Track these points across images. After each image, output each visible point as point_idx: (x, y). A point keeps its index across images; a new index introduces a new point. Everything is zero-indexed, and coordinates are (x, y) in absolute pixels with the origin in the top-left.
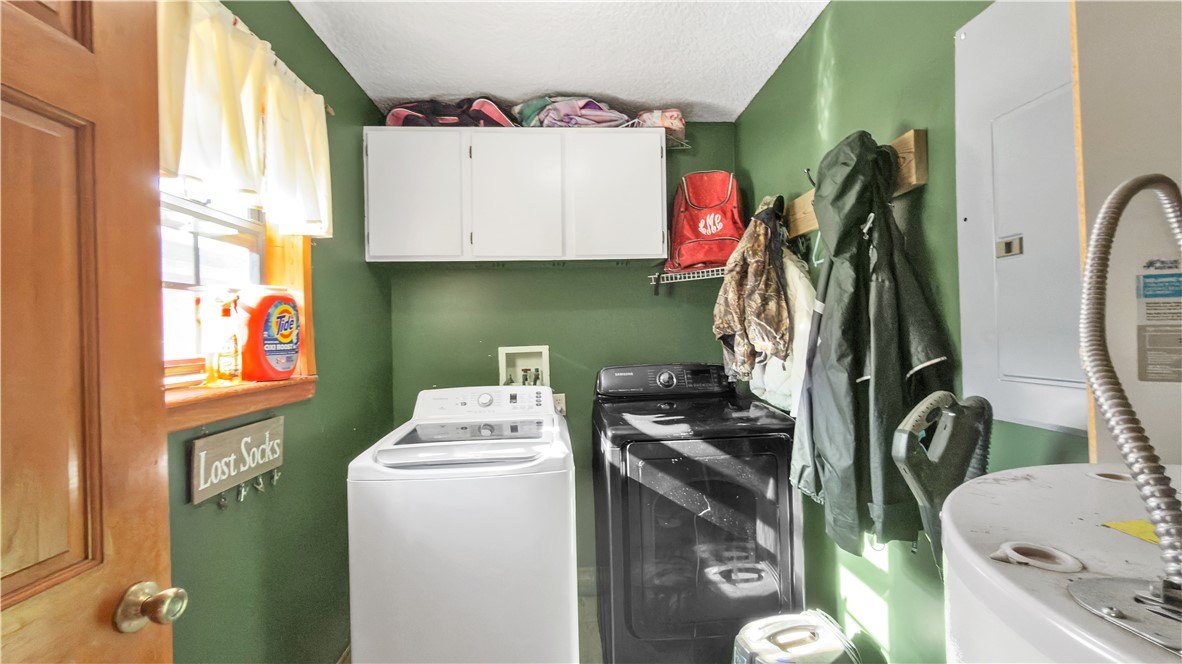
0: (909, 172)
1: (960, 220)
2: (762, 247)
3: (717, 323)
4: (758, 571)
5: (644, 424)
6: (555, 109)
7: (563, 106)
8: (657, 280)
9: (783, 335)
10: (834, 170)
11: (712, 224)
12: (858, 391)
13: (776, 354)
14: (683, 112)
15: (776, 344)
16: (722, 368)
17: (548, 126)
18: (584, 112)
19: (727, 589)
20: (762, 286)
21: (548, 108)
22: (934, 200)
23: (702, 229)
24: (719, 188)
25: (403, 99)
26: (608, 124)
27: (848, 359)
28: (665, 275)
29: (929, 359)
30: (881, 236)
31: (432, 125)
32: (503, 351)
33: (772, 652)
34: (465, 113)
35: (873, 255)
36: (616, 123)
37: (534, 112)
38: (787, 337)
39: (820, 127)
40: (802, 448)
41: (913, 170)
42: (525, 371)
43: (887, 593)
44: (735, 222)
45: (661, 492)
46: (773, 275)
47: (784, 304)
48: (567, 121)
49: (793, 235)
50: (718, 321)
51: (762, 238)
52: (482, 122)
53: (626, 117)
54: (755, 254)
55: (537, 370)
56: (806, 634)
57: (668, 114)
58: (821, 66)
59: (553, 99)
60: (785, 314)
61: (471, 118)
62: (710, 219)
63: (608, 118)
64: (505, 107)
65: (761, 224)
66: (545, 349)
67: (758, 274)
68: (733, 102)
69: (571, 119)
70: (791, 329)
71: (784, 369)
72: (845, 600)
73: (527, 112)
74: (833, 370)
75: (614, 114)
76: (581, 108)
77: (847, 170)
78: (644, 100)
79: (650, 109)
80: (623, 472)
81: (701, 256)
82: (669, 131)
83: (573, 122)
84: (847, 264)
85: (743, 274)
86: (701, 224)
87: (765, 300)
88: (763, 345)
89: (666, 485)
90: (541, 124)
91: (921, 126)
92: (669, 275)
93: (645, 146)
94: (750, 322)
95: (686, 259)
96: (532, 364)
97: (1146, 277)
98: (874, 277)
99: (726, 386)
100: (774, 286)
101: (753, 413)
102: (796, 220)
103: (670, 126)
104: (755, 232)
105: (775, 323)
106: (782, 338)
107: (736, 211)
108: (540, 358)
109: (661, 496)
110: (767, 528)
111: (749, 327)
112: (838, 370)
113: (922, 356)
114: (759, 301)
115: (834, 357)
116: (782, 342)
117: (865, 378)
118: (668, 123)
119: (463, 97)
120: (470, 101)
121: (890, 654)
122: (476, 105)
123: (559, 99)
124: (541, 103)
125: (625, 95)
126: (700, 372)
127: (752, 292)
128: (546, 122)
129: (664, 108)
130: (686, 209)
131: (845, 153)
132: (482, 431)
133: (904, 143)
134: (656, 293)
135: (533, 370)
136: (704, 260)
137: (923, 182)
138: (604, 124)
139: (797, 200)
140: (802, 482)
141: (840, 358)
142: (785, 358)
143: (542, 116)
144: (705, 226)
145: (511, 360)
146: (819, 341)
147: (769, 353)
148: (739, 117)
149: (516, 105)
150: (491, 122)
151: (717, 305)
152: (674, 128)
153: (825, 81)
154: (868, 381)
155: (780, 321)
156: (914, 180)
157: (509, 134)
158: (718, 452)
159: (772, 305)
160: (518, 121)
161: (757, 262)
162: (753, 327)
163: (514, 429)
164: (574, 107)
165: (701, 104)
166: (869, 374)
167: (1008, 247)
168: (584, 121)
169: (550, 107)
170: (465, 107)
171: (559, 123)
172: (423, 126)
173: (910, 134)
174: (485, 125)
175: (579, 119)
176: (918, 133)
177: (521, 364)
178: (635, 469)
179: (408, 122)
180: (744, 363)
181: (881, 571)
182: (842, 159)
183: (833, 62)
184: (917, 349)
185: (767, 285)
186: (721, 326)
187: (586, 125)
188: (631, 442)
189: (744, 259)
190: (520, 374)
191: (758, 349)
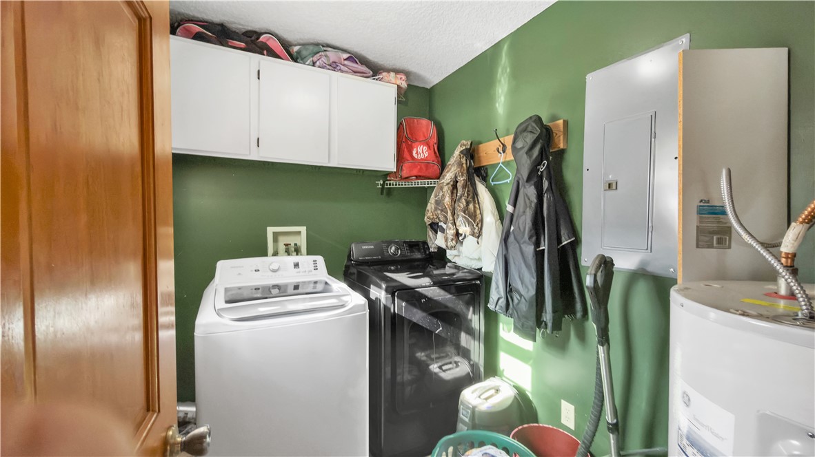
0: (559, 140)
1: (585, 170)
2: (465, 171)
3: (429, 215)
4: (456, 363)
5: (403, 278)
6: (326, 56)
7: (332, 55)
8: (383, 185)
9: (478, 224)
10: (525, 134)
11: (421, 152)
12: (539, 255)
13: (473, 234)
14: (407, 77)
15: (473, 229)
16: (425, 243)
17: (319, 67)
18: (346, 62)
19: (443, 375)
20: (466, 194)
21: (320, 53)
22: (570, 158)
23: (414, 155)
24: (424, 130)
25: (194, 17)
26: (362, 75)
27: (534, 239)
28: (388, 182)
29: (570, 239)
30: (547, 174)
31: (223, 45)
32: (270, 230)
33: (482, 404)
34: (252, 41)
35: (546, 184)
36: (365, 75)
37: (310, 54)
38: (480, 225)
39: (497, 105)
40: (498, 287)
41: (562, 141)
42: (286, 245)
43: (531, 362)
44: (435, 153)
45: (415, 321)
46: (471, 188)
47: (477, 206)
48: (334, 66)
49: (476, 166)
50: (429, 214)
51: (464, 165)
52: (265, 52)
53: (372, 73)
54: (462, 175)
55: (296, 245)
56: (493, 392)
57: (399, 76)
58: (500, 70)
59: (325, 49)
60: (478, 212)
61: (259, 47)
62: (420, 150)
63: (361, 71)
64: (286, 45)
65: (463, 157)
66: (303, 229)
67: (464, 186)
68: (433, 77)
69: (337, 66)
70: (482, 221)
71: (478, 243)
72: (503, 370)
73: (304, 53)
74: (525, 244)
75: (364, 68)
76: (345, 60)
77: (536, 136)
78: (382, 63)
79: (388, 71)
80: (392, 310)
81: (415, 172)
82: (399, 87)
83: (338, 68)
84: (533, 187)
85: (455, 187)
86: (414, 152)
87: (468, 203)
88: (464, 229)
89: (418, 316)
90: (314, 64)
91: (566, 119)
92: (391, 182)
93: (384, 94)
94: (458, 215)
95: (405, 173)
96: (292, 240)
97: (700, 206)
98: (546, 195)
99: (427, 255)
100: (471, 195)
101: (448, 270)
102: (479, 157)
103: (400, 85)
104: (461, 161)
105: (473, 216)
106: (477, 226)
107: (436, 146)
108: (300, 235)
109: (414, 323)
110: (467, 336)
111: (457, 219)
112: (529, 244)
113: (567, 238)
114: (465, 203)
115: (526, 236)
116: (477, 228)
117: (541, 248)
118: (399, 82)
119: (250, 28)
120: (259, 34)
121: (532, 393)
122: (262, 38)
123: (329, 49)
124: (316, 49)
125: (371, 57)
126: (413, 246)
127: (461, 197)
128: (318, 63)
129: (397, 71)
130: (406, 141)
131: (532, 126)
132: (272, 290)
133: (557, 126)
134: (382, 193)
135: (293, 245)
136: (416, 174)
137: (565, 147)
138: (359, 74)
139: (481, 145)
140: (498, 306)
141: (530, 238)
142: (478, 237)
143: (315, 59)
144: (417, 153)
145: (276, 236)
146: (512, 228)
147: (467, 234)
148: (433, 86)
149: (296, 45)
150: (273, 54)
151: (429, 204)
152: (402, 86)
153: (502, 80)
154: (544, 250)
155: (476, 216)
156: (562, 146)
157: (286, 66)
158: (446, 293)
159: (471, 206)
160: (295, 58)
161: (464, 180)
162: (460, 218)
163: (296, 287)
164: (340, 58)
165: (415, 73)
166: (544, 246)
167: (610, 186)
168: (345, 69)
169: (323, 53)
170: (253, 38)
171: (328, 67)
172: (216, 44)
173: (561, 122)
174: (268, 55)
175: (342, 67)
176: (564, 121)
177: (283, 240)
178: (400, 308)
179: (198, 37)
180: (452, 240)
181: (528, 351)
182: (530, 128)
183: (508, 70)
184: (564, 233)
185: (468, 195)
186: (432, 217)
187: (347, 72)
188: (396, 290)
189: (456, 177)
190: (282, 248)
191: (460, 232)
